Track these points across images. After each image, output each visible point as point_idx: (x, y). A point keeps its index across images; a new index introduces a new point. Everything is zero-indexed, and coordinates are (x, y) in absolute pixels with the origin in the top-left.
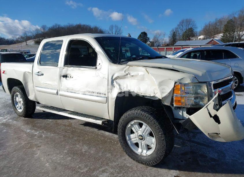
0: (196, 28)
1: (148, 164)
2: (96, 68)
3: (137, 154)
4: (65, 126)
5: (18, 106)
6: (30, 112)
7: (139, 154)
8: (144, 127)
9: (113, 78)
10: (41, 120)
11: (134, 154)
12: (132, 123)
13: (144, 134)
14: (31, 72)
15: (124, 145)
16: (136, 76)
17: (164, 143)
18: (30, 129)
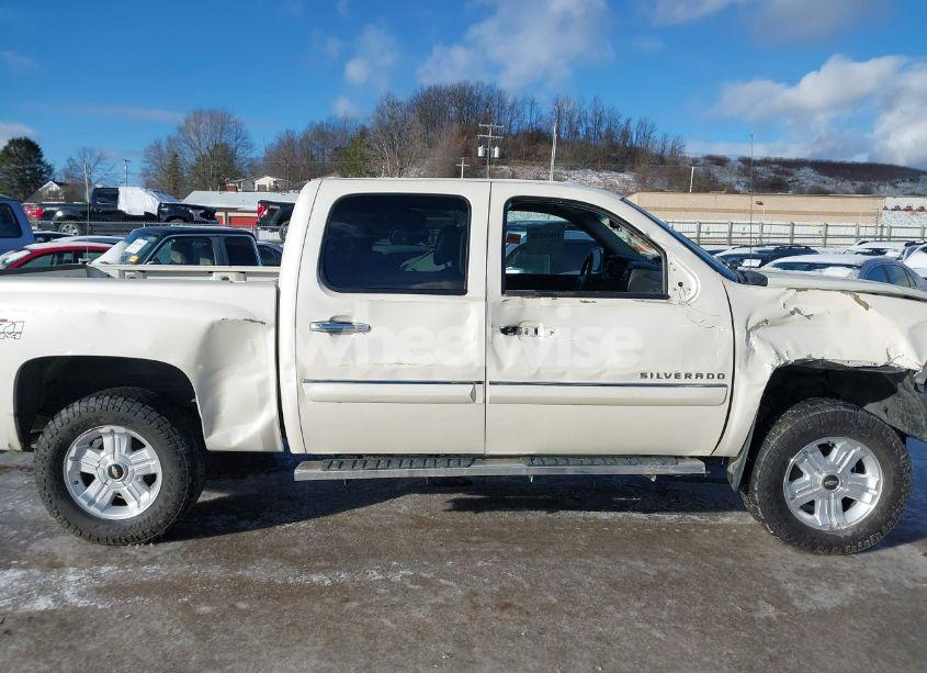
0: (250, 147)
2: (667, 297)
9: (750, 327)
14: (270, 322)
16: (821, 315)
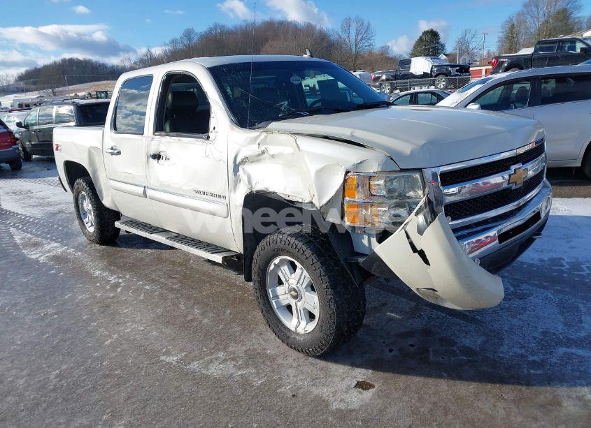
0: (579, 7)
1: (307, 351)
2: (208, 137)
3: (289, 330)
4: (174, 263)
5: (87, 219)
6: (108, 234)
7: (293, 329)
8: (298, 271)
9: (238, 162)
10: (131, 250)
11: (283, 329)
12: (277, 261)
13: (299, 285)
14: (101, 148)
15: (264, 308)
16: (281, 155)
17: (332, 307)
18: (102, 269)
